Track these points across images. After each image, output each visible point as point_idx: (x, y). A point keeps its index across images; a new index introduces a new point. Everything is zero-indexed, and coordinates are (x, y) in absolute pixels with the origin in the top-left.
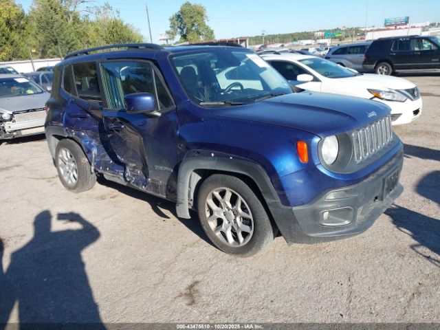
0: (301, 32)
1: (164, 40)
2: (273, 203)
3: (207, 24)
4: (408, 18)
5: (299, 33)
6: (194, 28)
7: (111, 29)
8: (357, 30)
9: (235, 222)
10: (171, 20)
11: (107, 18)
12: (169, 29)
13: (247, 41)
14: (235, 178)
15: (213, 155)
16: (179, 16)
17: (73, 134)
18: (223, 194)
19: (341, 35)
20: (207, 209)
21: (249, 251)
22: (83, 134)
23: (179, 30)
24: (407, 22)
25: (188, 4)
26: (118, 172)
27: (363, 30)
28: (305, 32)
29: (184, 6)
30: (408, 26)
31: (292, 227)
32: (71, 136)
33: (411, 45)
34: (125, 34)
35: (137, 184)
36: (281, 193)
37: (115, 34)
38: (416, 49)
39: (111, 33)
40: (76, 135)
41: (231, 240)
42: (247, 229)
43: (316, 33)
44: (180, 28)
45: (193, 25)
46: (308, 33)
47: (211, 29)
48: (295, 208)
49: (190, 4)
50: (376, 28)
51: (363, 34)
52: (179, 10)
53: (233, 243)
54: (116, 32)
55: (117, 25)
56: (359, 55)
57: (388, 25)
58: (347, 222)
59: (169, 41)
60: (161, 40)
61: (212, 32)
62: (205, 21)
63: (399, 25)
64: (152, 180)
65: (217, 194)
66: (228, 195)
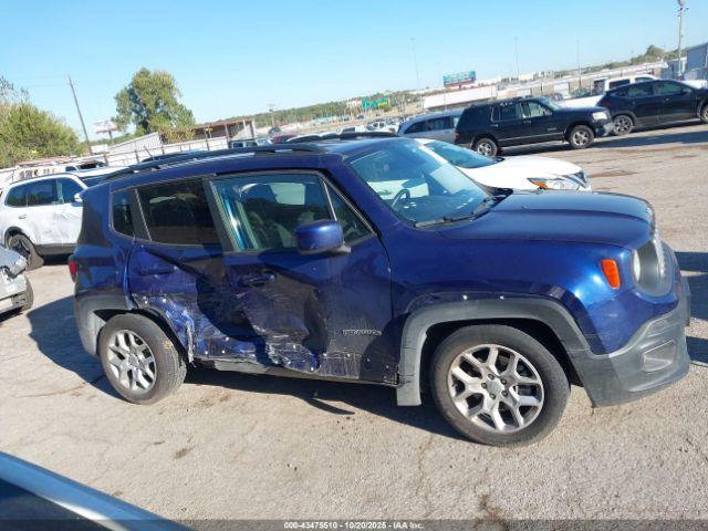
0: (324, 102)
1: (104, 132)
2: (579, 353)
3: (179, 101)
4: (474, 73)
5: (323, 106)
6: (158, 110)
7: (17, 121)
8: (406, 94)
9: (506, 393)
10: (117, 98)
11: (7, 104)
12: (115, 114)
13: (253, 123)
14: (506, 327)
15: (465, 297)
16: (131, 92)
17: (145, 303)
18: (483, 355)
19: (385, 103)
20: (451, 382)
21: (537, 433)
22: (164, 301)
23: (133, 114)
24: (473, 79)
25: (144, 73)
26: (247, 354)
27: (415, 93)
28: (332, 103)
29: (139, 75)
30: (476, 84)
31: (608, 383)
32: (141, 307)
33: (517, 111)
34: (44, 126)
35: (300, 366)
36: (592, 336)
37: (26, 129)
38: (524, 117)
39: (19, 128)
40: (151, 304)
41: (500, 424)
42: (530, 400)
43: (348, 103)
44: (136, 112)
45: (157, 104)
46: (337, 104)
47: (188, 109)
48: (611, 355)
49: (148, 73)
50: (431, 90)
51: (415, 99)
52: (130, 81)
53: (506, 427)
54: (28, 125)
55: (28, 114)
56: (443, 131)
57: (450, 85)
58: (670, 362)
59: (113, 133)
60: (98, 133)
61: (190, 114)
62: (176, 96)
63: (464, 83)
64: (330, 355)
65: (470, 357)
66: (493, 355)
